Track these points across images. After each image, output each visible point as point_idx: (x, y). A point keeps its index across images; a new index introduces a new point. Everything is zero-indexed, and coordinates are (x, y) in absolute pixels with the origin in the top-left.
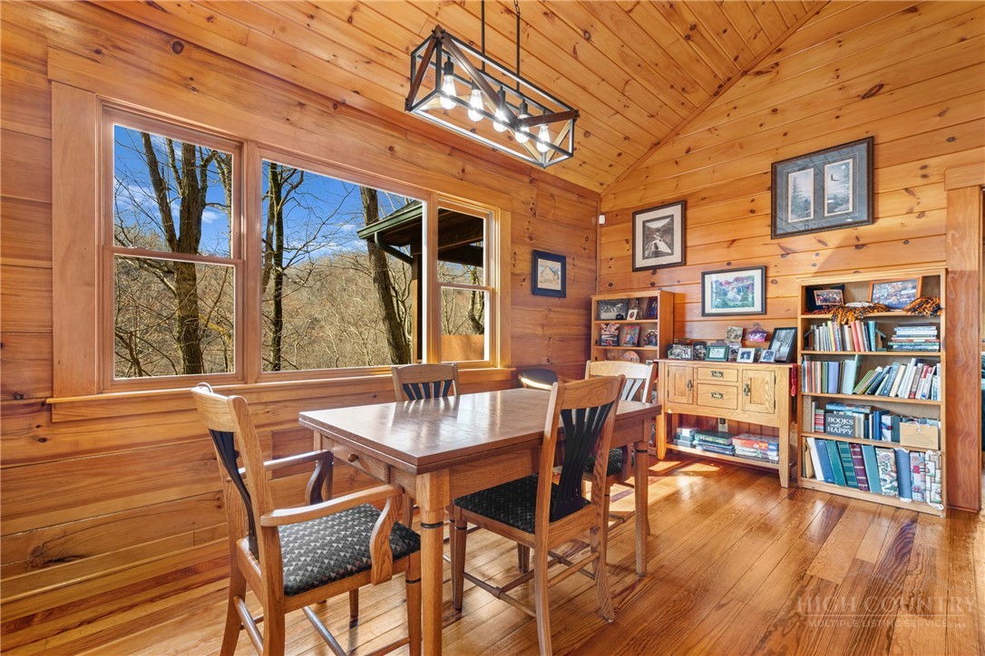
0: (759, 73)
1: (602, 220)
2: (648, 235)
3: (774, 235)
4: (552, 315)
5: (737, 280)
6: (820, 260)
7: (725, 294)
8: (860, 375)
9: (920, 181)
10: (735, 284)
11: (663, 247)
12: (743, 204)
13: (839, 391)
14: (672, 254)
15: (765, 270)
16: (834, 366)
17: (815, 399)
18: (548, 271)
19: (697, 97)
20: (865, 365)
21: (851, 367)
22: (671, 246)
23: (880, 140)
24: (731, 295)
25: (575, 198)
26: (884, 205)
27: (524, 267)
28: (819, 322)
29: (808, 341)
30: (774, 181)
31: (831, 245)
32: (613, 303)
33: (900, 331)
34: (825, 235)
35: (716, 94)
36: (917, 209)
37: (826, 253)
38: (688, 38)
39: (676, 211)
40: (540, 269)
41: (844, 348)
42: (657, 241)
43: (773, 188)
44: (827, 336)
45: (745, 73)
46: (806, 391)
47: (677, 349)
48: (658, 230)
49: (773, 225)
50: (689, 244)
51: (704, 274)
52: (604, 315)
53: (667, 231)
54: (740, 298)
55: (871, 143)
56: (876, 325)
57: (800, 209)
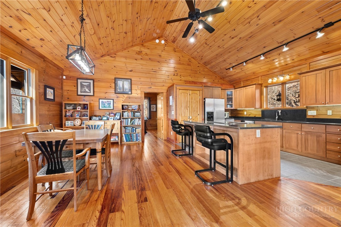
0: (111, 57)
1: (64, 77)
2: (82, 86)
3: (115, 93)
4: (50, 107)
5: (107, 101)
6: (123, 100)
7: (105, 104)
8: (131, 121)
9: (138, 89)
10: (107, 102)
11: (87, 90)
12: (109, 85)
13: (128, 125)
14: (90, 93)
15: (113, 100)
16: (127, 120)
17: (124, 126)
18: (50, 93)
19: (98, 56)
20: (132, 119)
21: (129, 120)
22: (90, 90)
24: (106, 105)
25: (56, 69)
26: (133, 91)
27: (42, 90)
28: (124, 112)
29: (123, 116)
30: (115, 81)
31: (125, 97)
32: (71, 104)
33: (136, 114)
34: (124, 95)
35: (102, 56)
36: (137, 93)
37: (124, 98)
38: (101, 45)
40: (47, 92)
41: (128, 117)
42: (85, 88)
43: (115, 83)
44: (126, 114)
45: (108, 55)
46: (123, 125)
47: (94, 118)
48: (85, 85)
49: (115, 91)
50: (95, 91)
51: (99, 99)
52: (68, 108)
53: (89, 87)
54: (108, 106)
55: (131, 79)
56: (133, 113)
57: (120, 89)
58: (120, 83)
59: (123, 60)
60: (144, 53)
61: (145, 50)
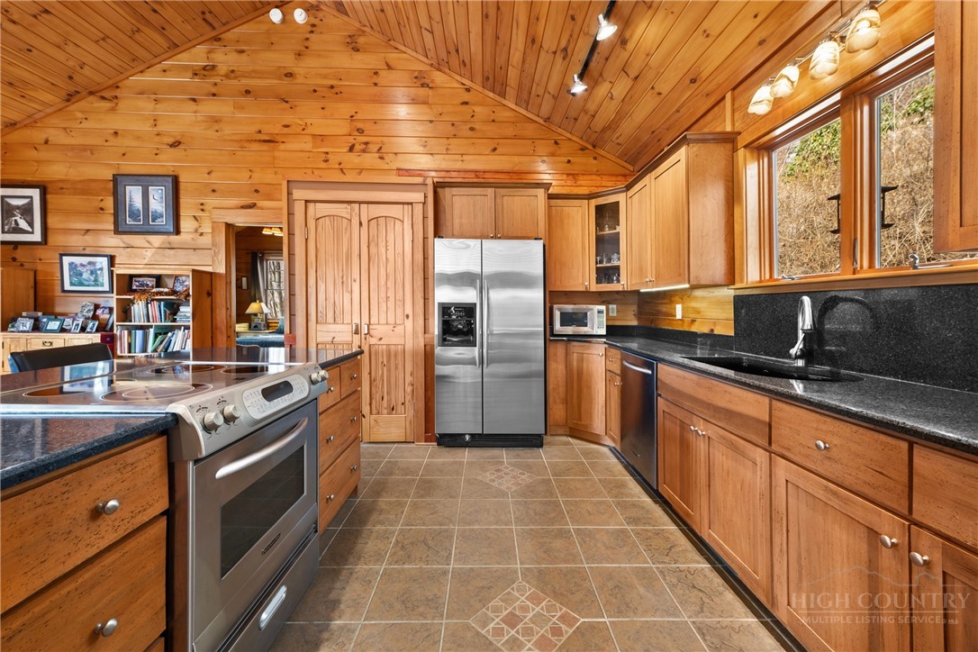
0: (103, 98)
2: (7, 211)
3: (117, 231)
5: (90, 263)
7: (81, 275)
8: (156, 336)
9: (201, 213)
10: (89, 267)
11: (23, 224)
12: (95, 202)
13: (144, 350)
14: (32, 233)
15: (111, 257)
16: (139, 333)
19: (43, 97)
21: (152, 331)
22: (31, 224)
23: (181, 179)
24: (85, 276)
26: (184, 223)
30: (115, 189)
31: (154, 245)
33: (182, 308)
34: (151, 237)
35: (68, 100)
36: (200, 231)
37: (152, 251)
39: (35, 193)
41: (149, 321)
42: (17, 218)
43: (115, 194)
45: (91, 93)
48: (18, 207)
49: (116, 223)
50: (49, 226)
51: (62, 255)
53: (27, 211)
54: (92, 278)
55: (176, 181)
56: (166, 305)
57: (134, 215)
58: (134, 194)
59: (146, 105)
60: (222, 69)
61: (225, 59)
